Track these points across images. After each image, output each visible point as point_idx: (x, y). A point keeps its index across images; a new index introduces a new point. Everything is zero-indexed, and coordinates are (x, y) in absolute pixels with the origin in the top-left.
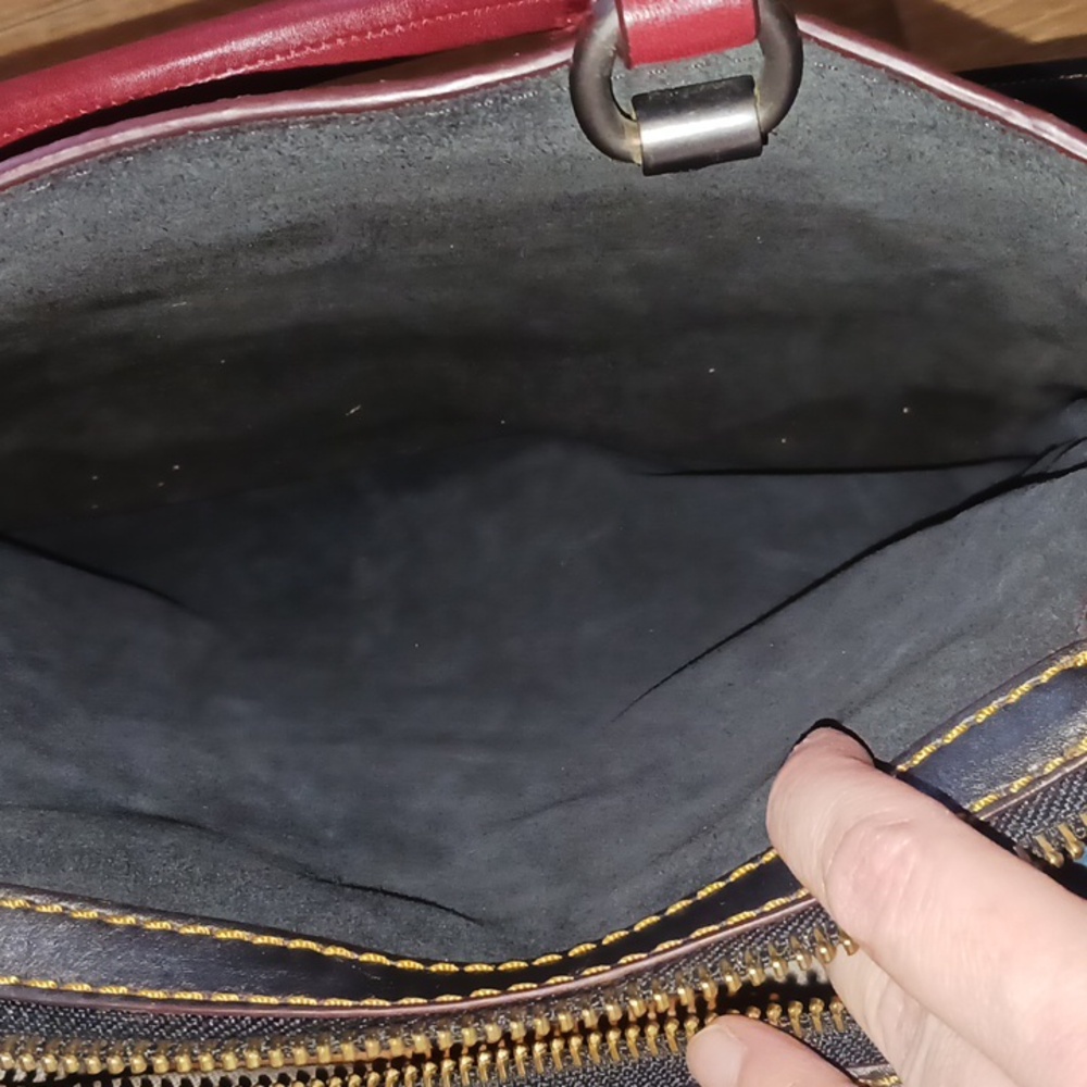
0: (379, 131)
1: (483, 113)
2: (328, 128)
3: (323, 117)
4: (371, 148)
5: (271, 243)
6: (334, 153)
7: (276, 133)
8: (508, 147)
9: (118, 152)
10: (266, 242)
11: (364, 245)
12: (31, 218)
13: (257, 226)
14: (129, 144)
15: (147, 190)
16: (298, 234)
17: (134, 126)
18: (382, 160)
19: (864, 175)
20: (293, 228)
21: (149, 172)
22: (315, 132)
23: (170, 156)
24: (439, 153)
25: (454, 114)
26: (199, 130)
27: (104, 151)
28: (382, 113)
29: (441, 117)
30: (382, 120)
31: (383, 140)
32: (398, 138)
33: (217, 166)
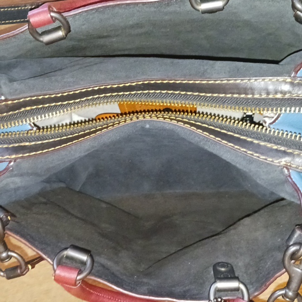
0: (154, 6)
1: (173, 3)
2: (145, 5)
3: (145, 3)
4: (153, 9)
5: (133, 27)
6: (146, 10)
7: (136, 6)
8: (178, 9)
9: (108, 7)
10: (132, 27)
11: (151, 29)
12: (91, 17)
13: (131, 23)
14: (110, 5)
15: (112, 14)
16: (138, 25)
17: (111, 2)
18: (155, 12)
19: (248, 12)
20: (137, 24)
21: (113, 11)
22: (143, 6)
23: (117, 8)
24: (165, 10)
25: (168, 3)
26: (123, 4)
27: (106, 6)
28: (155, 3)
29: (166, 4)
30: (155, 4)
31: (155, 8)
32: (158, 7)
33: (125, 11)
